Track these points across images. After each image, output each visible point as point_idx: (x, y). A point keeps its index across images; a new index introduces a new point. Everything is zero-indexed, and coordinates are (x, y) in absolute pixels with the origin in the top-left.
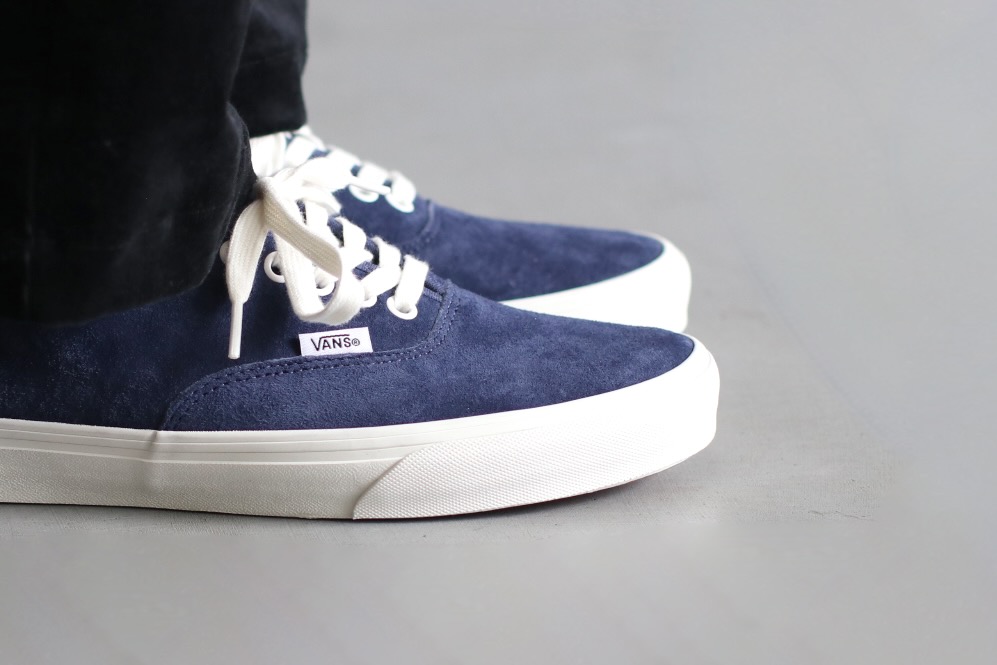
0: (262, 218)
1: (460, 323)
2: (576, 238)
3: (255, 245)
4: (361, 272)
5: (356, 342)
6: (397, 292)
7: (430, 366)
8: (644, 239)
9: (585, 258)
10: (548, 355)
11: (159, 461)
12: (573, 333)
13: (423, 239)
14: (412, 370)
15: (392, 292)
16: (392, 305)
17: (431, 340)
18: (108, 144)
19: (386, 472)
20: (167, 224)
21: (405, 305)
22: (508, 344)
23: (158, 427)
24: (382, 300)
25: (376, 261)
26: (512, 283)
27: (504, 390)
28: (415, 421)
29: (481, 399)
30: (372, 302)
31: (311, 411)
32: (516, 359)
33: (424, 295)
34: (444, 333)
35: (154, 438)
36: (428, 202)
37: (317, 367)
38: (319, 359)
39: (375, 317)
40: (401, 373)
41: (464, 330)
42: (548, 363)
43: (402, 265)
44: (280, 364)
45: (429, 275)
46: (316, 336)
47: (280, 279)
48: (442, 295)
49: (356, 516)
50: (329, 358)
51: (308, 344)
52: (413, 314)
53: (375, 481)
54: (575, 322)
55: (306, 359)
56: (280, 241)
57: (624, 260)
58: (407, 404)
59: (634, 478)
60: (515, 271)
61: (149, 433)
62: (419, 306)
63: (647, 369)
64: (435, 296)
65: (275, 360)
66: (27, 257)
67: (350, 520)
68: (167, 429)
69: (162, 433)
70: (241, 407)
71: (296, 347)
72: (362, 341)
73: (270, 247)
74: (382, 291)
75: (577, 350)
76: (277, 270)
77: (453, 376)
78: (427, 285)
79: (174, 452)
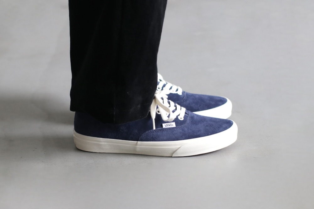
0: (156, 102)
1: (191, 120)
2: (211, 98)
3: (155, 108)
4: (173, 112)
5: (173, 125)
6: (180, 115)
7: (186, 129)
8: (224, 98)
9: (213, 103)
10: (207, 126)
11: (138, 146)
12: (211, 121)
13: (184, 100)
14: (183, 130)
15: (179, 115)
16: (179, 117)
17: (186, 124)
18: (128, 93)
19: (178, 149)
20: (139, 106)
21: (181, 118)
22: (200, 124)
23: (138, 141)
24: (177, 117)
25: (176, 109)
26: (200, 108)
27: (199, 133)
28: (183, 140)
29: (195, 135)
30: (176, 117)
31: (165, 138)
32: (201, 127)
33: (185, 115)
34: (188, 122)
35: (137, 143)
36: (184, 92)
37: (166, 130)
38: (166, 128)
39: (176, 120)
40: (181, 131)
41: (192, 121)
42: (207, 128)
43: (181, 109)
44: (159, 129)
45: (186, 111)
46: (166, 124)
47: (159, 113)
48: (188, 115)
49: (173, 156)
50: (168, 128)
51: (164, 126)
52: (183, 119)
53: (176, 150)
54: (212, 118)
55: (164, 129)
56: (159, 106)
57: (220, 103)
58: (182, 136)
59: (222, 148)
60: (200, 106)
61: (136, 142)
62: (184, 117)
63: (224, 128)
64: (187, 115)
65: (158, 129)
66: (114, 113)
67: (172, 157)
68: (139, 141)
69: (139, 142)
70: (152, 137)
71: (162, 126)
72: (174, 125)
73: (157, 108)
74: (177, 115)
75: (212, 125)
76: (158, 112)
77: (190, 131)
78: (185, 113)
79: (141, 145)
